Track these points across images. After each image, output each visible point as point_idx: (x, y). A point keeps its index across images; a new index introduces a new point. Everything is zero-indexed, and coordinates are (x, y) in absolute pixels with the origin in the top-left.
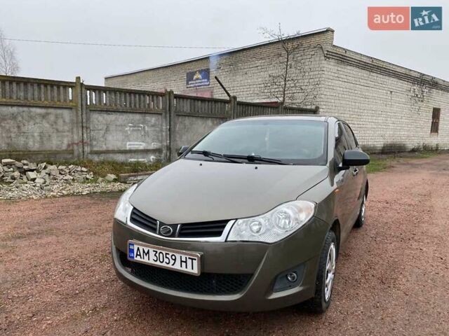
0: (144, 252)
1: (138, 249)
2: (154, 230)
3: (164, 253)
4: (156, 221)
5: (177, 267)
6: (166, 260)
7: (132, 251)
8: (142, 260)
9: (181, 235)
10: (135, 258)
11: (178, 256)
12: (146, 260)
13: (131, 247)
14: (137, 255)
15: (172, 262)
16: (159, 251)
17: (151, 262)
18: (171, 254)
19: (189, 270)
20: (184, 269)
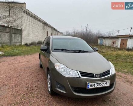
0: (93, 84)
1: (91, 84)
2: (94, 77)
3: (100, 83)
4: (93, 74)
5: (104, 86)
6: (100, 85)
7: (89, 86)
8: (92, 87)
9: (102, 76)
10: (89, 88)
11: (104, 83)
12: (94, 87)
13: (88, 84)
14: (90, 86)
15: (102, 85)
16: (98, 83)
17: (96, 87)
18: (102, 82)
19: (107, 85)
20: (105, 86)
